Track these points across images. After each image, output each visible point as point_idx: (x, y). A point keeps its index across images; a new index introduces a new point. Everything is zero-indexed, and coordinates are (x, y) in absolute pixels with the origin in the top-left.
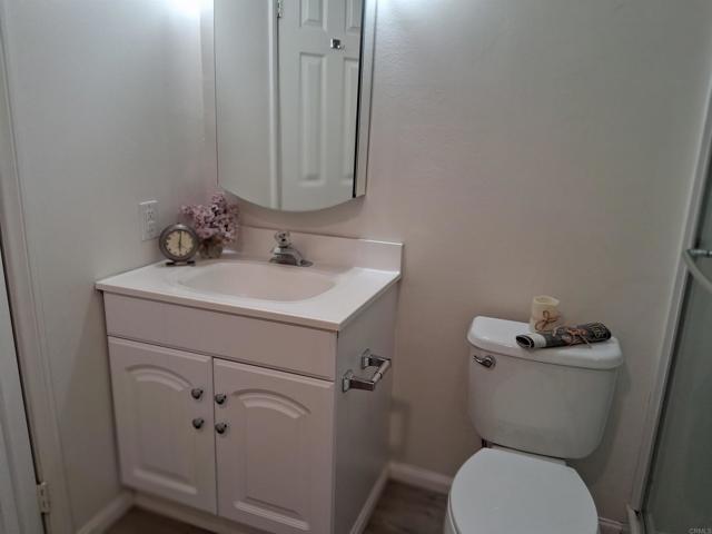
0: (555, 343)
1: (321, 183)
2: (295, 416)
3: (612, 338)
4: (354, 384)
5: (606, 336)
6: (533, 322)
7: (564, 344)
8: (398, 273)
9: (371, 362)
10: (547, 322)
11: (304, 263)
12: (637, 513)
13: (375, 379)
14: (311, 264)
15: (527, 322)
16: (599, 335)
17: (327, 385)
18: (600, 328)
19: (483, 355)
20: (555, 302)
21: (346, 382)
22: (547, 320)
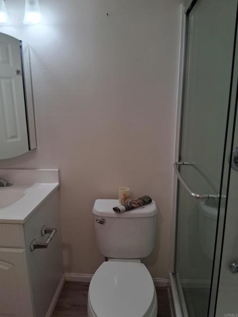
0: (129, 208)
1: (18, 139)
2: (7, 268)
3: (153, 201)
4: (36, 247)
5: (150, 201)
6: (120, 199)
7: (133, 208)
8: (58, 184)
9: (46, 232)
10: (125, 199)
11: (8, 185)
12: (173, 274)
13: (47, 242)
14: (12, 184)
15: (118, 199)
16: (146, 201)
17: (21, 251)
18: (147, 198)
19: (100, 219)
20: (128, 189)
21: (32, 246)
22: (126, 198)
